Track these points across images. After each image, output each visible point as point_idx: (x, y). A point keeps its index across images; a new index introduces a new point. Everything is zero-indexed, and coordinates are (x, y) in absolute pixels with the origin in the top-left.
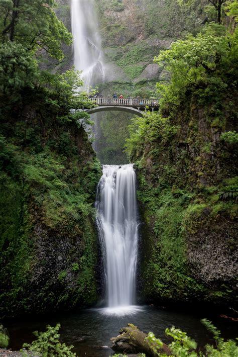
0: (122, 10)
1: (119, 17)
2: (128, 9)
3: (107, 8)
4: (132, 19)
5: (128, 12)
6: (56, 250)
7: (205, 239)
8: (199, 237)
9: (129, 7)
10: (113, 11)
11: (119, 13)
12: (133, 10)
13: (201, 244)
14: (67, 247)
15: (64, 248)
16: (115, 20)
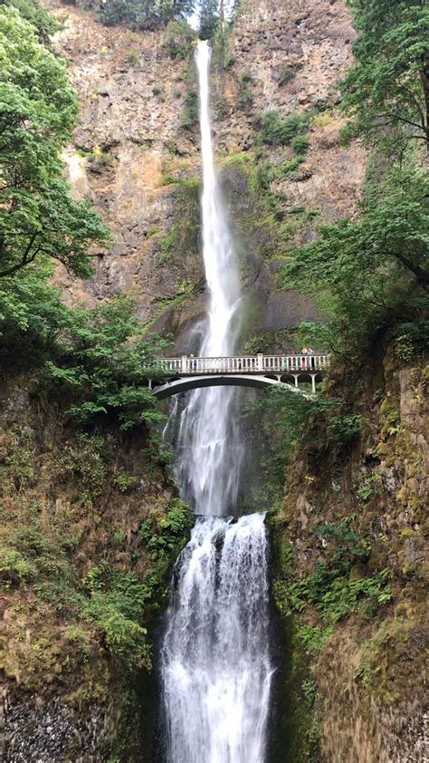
0: (307, 177)
1: (301, 191)
2: (320, 174)
3: (275, 177)
4: (330, 193)
5: (320, 179)
6: (32, 742)
7: (421, 718)
8: (405, 714)
9: (322, 170)
10: (287, 182)
11: (300, 185)
12: (331, 174)
13: (413, 733)
14: (64, 734)
15: (53, 737)
16: (293, 198)
